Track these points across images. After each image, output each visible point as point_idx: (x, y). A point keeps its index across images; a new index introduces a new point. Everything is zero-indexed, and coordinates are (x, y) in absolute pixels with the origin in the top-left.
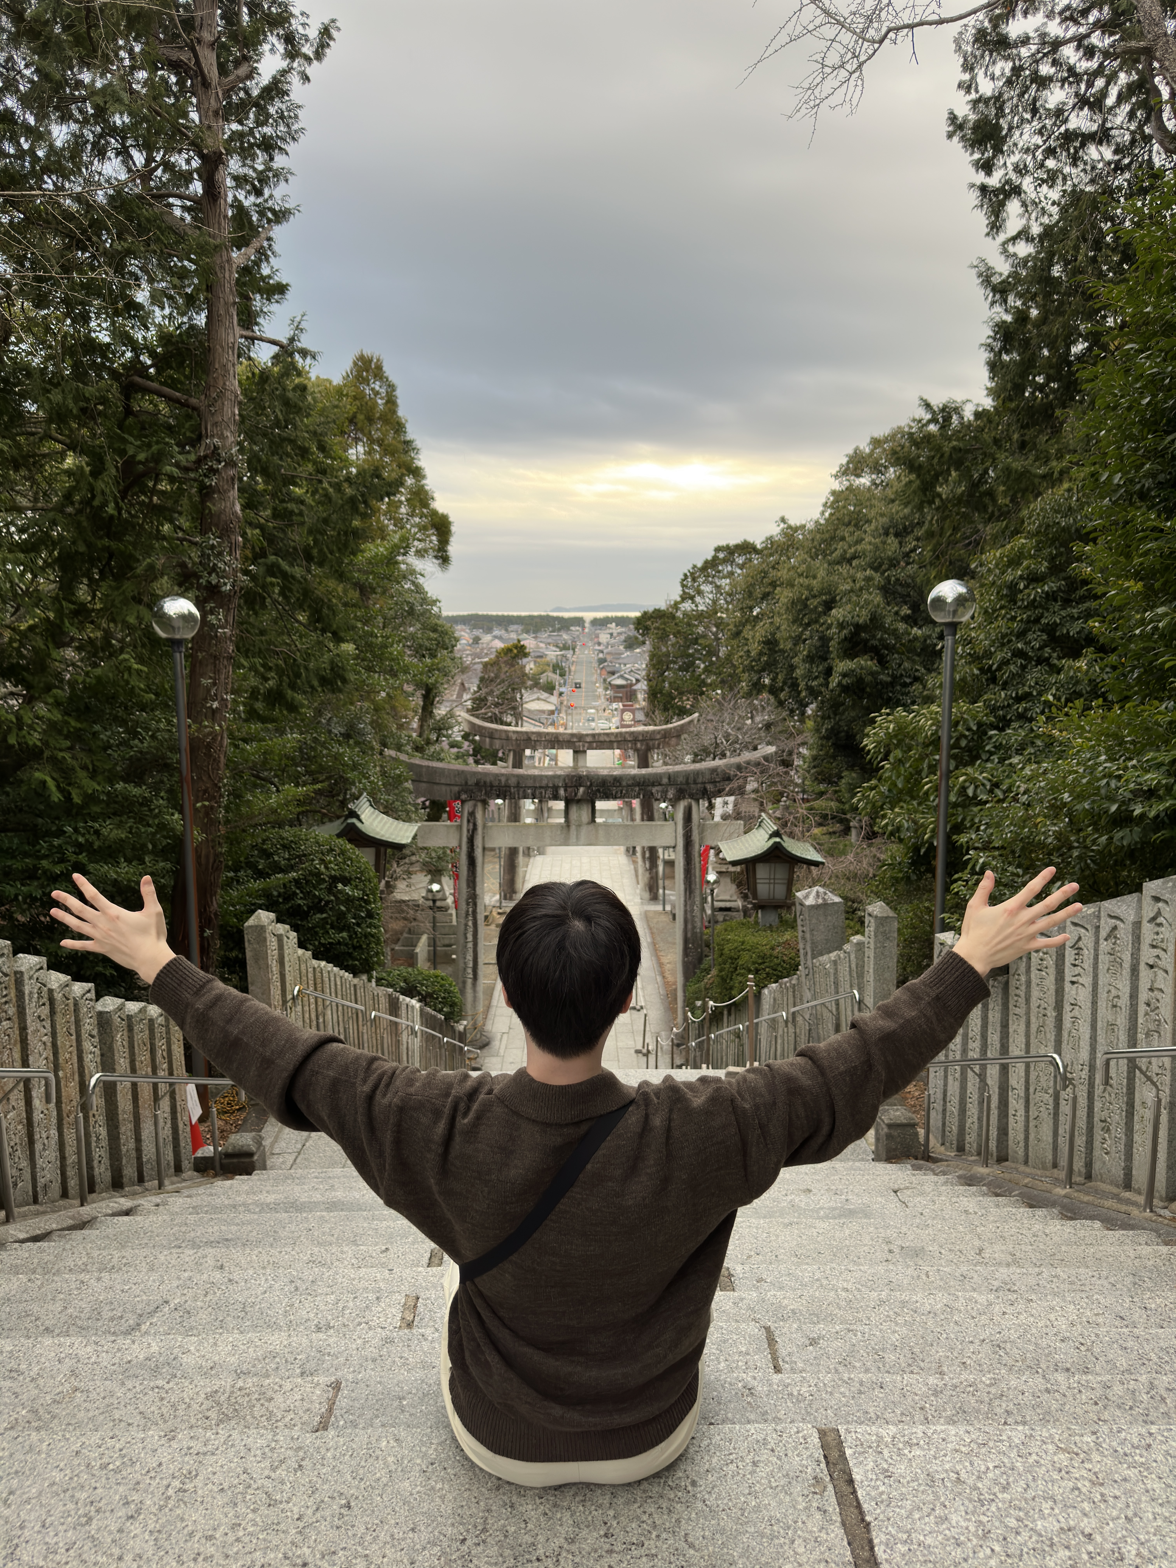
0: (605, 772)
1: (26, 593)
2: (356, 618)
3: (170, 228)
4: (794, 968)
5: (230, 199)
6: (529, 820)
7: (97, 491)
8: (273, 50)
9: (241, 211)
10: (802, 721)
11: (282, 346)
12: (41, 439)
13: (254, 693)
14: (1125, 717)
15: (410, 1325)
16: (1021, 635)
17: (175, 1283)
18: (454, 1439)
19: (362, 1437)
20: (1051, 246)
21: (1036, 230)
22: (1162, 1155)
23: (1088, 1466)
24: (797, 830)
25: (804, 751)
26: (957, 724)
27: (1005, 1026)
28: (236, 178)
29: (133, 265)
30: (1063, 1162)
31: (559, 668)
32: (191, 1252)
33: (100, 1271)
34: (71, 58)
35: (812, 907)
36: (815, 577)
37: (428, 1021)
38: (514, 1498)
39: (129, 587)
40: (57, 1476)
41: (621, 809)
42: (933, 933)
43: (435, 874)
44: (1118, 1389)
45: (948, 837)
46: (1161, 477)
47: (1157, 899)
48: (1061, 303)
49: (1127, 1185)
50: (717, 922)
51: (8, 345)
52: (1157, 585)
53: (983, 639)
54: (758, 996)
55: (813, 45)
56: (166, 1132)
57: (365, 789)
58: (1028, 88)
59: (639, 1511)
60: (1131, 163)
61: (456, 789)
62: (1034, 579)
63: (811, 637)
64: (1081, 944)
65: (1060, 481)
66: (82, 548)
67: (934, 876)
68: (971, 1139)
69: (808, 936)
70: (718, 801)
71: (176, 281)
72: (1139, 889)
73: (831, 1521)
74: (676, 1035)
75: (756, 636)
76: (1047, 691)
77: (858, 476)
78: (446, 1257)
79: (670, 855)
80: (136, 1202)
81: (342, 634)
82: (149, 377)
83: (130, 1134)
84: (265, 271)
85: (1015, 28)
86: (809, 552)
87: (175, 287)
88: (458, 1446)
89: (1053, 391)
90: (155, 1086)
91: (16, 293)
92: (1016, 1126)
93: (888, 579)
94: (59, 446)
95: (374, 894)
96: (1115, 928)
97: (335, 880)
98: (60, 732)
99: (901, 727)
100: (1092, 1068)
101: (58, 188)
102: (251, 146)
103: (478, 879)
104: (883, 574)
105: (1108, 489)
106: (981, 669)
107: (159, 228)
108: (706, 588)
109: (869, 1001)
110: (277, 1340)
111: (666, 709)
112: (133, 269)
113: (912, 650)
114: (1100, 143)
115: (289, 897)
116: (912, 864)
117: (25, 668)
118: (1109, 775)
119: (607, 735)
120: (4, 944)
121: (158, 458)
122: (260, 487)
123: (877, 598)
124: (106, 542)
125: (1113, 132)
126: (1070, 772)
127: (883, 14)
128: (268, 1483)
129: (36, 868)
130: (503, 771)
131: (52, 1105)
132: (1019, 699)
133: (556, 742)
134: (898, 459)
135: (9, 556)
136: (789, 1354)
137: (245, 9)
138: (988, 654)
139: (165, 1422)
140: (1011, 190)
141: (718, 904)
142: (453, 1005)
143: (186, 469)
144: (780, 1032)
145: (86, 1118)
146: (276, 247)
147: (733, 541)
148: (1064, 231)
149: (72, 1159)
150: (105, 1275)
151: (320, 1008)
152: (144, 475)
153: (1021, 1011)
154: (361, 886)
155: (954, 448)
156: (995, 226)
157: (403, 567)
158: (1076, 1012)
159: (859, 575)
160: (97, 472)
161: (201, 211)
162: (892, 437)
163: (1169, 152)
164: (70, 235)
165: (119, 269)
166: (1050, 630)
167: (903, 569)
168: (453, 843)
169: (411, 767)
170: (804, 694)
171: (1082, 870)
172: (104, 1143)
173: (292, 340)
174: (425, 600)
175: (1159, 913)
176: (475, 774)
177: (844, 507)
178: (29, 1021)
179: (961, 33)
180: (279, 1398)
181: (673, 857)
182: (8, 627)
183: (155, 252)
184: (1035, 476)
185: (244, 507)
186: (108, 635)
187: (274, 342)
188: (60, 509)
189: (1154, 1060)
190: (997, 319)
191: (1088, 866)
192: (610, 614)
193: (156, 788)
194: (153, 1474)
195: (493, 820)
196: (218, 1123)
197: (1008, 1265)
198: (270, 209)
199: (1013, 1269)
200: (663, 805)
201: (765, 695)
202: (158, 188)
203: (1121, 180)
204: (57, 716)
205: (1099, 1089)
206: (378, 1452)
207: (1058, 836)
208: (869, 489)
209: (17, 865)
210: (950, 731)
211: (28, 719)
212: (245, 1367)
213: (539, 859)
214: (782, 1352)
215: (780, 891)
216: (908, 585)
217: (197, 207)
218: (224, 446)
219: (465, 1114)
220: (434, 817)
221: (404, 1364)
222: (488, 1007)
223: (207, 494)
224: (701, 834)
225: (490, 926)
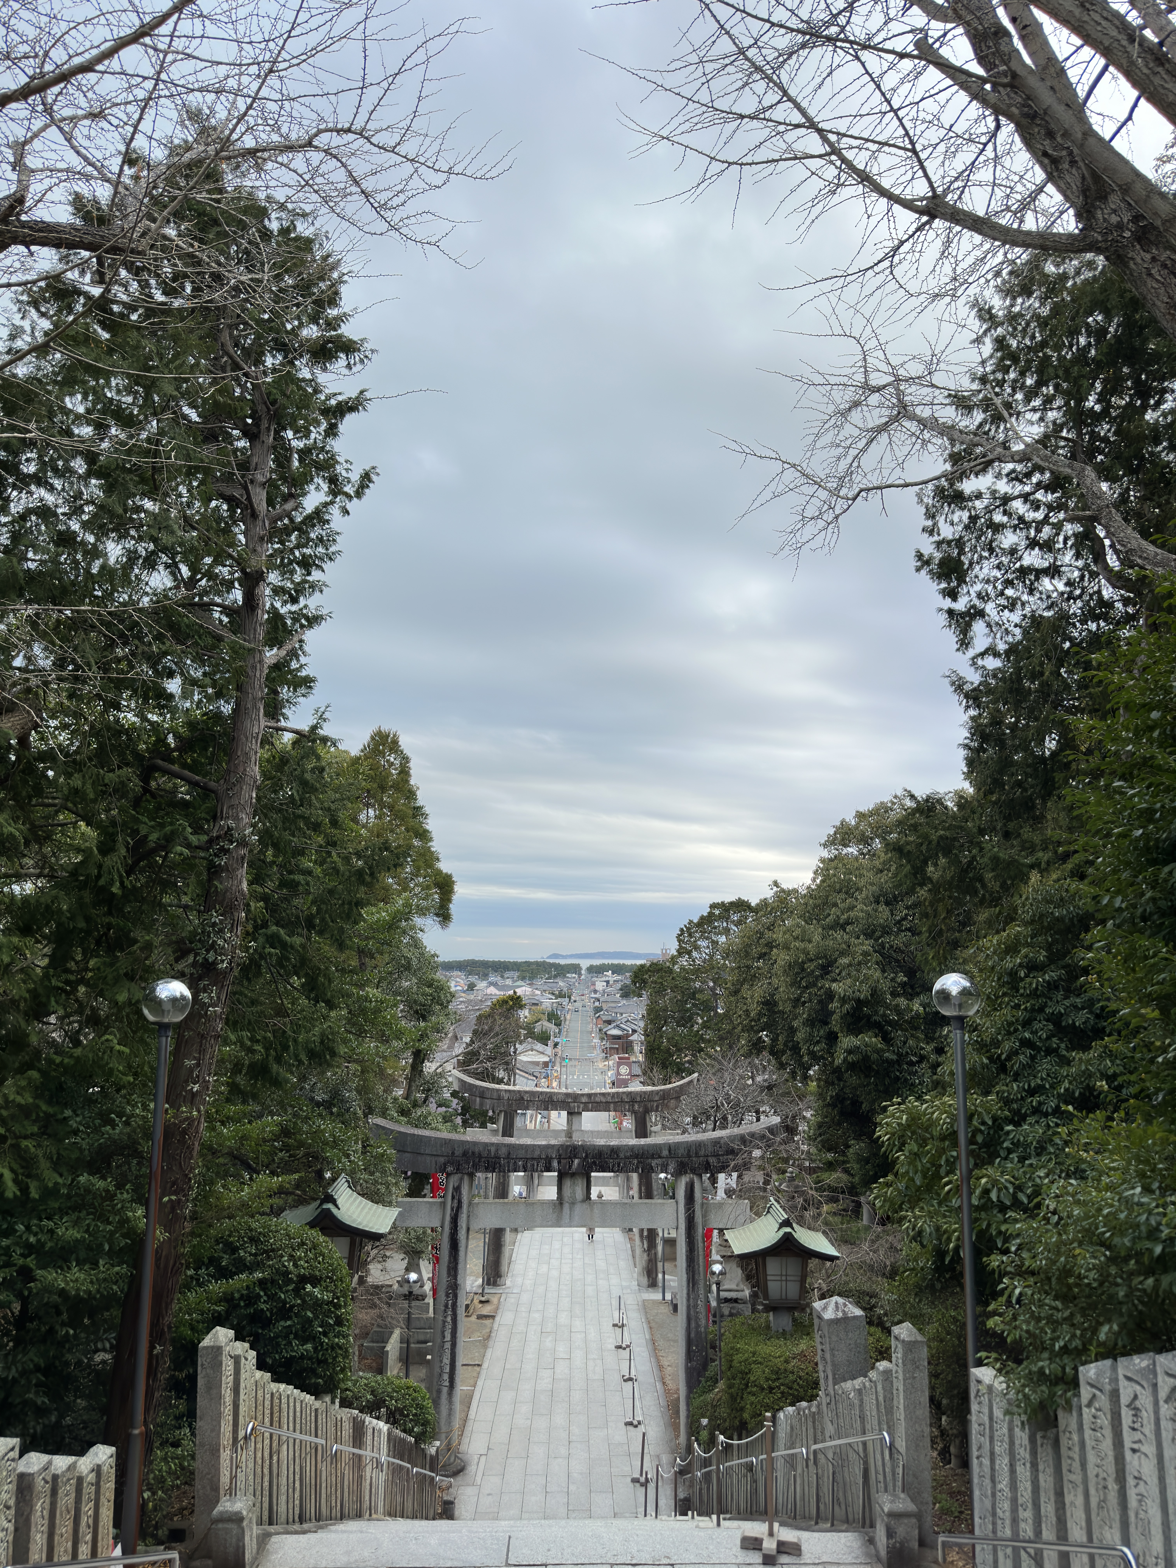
0: (601, 1140)
2: (352, 984)
3: (207, 628)
4: (812, 1390)
5: (268, 605)
7: (105, 870)
8: (318, 489)
9: (276, 616)
10: (805, 1083)
11: (303, 735)
12: (57, 811)
16: (1027, 1024)
20: (1017, 661)
21: (1002, 647)
25: (808, 1114)
26: (972, 1117)
27: (1059, 1494)
28: (274, 588)
31: (554, 1017)
35: (831, 1321)
36: (810, 942)
37: (396, 1448)
43: (414, 1260)
45: (976, 1255)
50: (722, 1317)
53: (988, 1026)
54: (773, 1421)
57: (344, 1170)
58: (984, 532)
60: (1082, 594)
61: (442, 1160)
62: (1033, 967)
63: (810, 1001)
64: (1137, 1403)
69: (828, 1356)
70: (721, 1177)
74: (680, 1466)
75: (755, 994)
76: (1059, 1083)
79: (670, 1234)
81: (335, 1001)
82: (171, 760)
84: (294, 665)
85: (969, 486)
86: (803, 916)
89: (1032, 787)
94: (73, 817)
95: (345, 1296)
97: (303, 1279)
99: (914, 1118)
102: (291, 562)
103: (460, 1263)
106: (990, 1058)
108: (703, 943)
109: (901, 1445)
111: (664, 1066)
112: (168, 663)
113: (915, 1027)
114: (1052, 577)
116: (936, 1271)
119: (603, 1093)
121: (170, 839)
122: (269, 859)
123: (877, 973)
125: (1063, 569)
127: (855, 477)
130: (493, 1138)
132: (1032, 1092)
133: (549, 1102)
137: (296, 457)
138: (996, 1043)
140: (976, 614)
141: (723, 1294)
142: (426, 1423)
143: (198, 849)
144: (799, 1470)
146: (306, 648)
147: (729, 898)
148: (1027, 649)
151: (275, 1444)
152: (154, 851)
153: (1077, 1478)
154: (332, 1287)
155: (941, 836)
156: (964, 643)
158: (1142, 1488)
160: (106, 850)
163: (1116, 586)
166: (1056, 1020)
168: (436, 1223)
169: (397, 1136)
170: (806, 1058)
173: (314, 728)
176: (463, 1141)
181: (673, 1235)
183: (191, 654)
184: (1023, 865)
185: (251, 883)
187: (295, 731)
190: (973, 722)
192: (606, 962)
193: (122, 1180)
195: (479, 1196)
198: (304, 616)
200: (662, 1176)
201: (766, 1055)
203: (1076, 607)
208: (857, 858)
210: (965, 1125)
215: (793, 1291)
217: (236, 613)
218: (238, 827)
220: (416, 1192)
222: (465, 1420)
223: (216, 872)
224: (705, 1216)
225: (473, 1318)
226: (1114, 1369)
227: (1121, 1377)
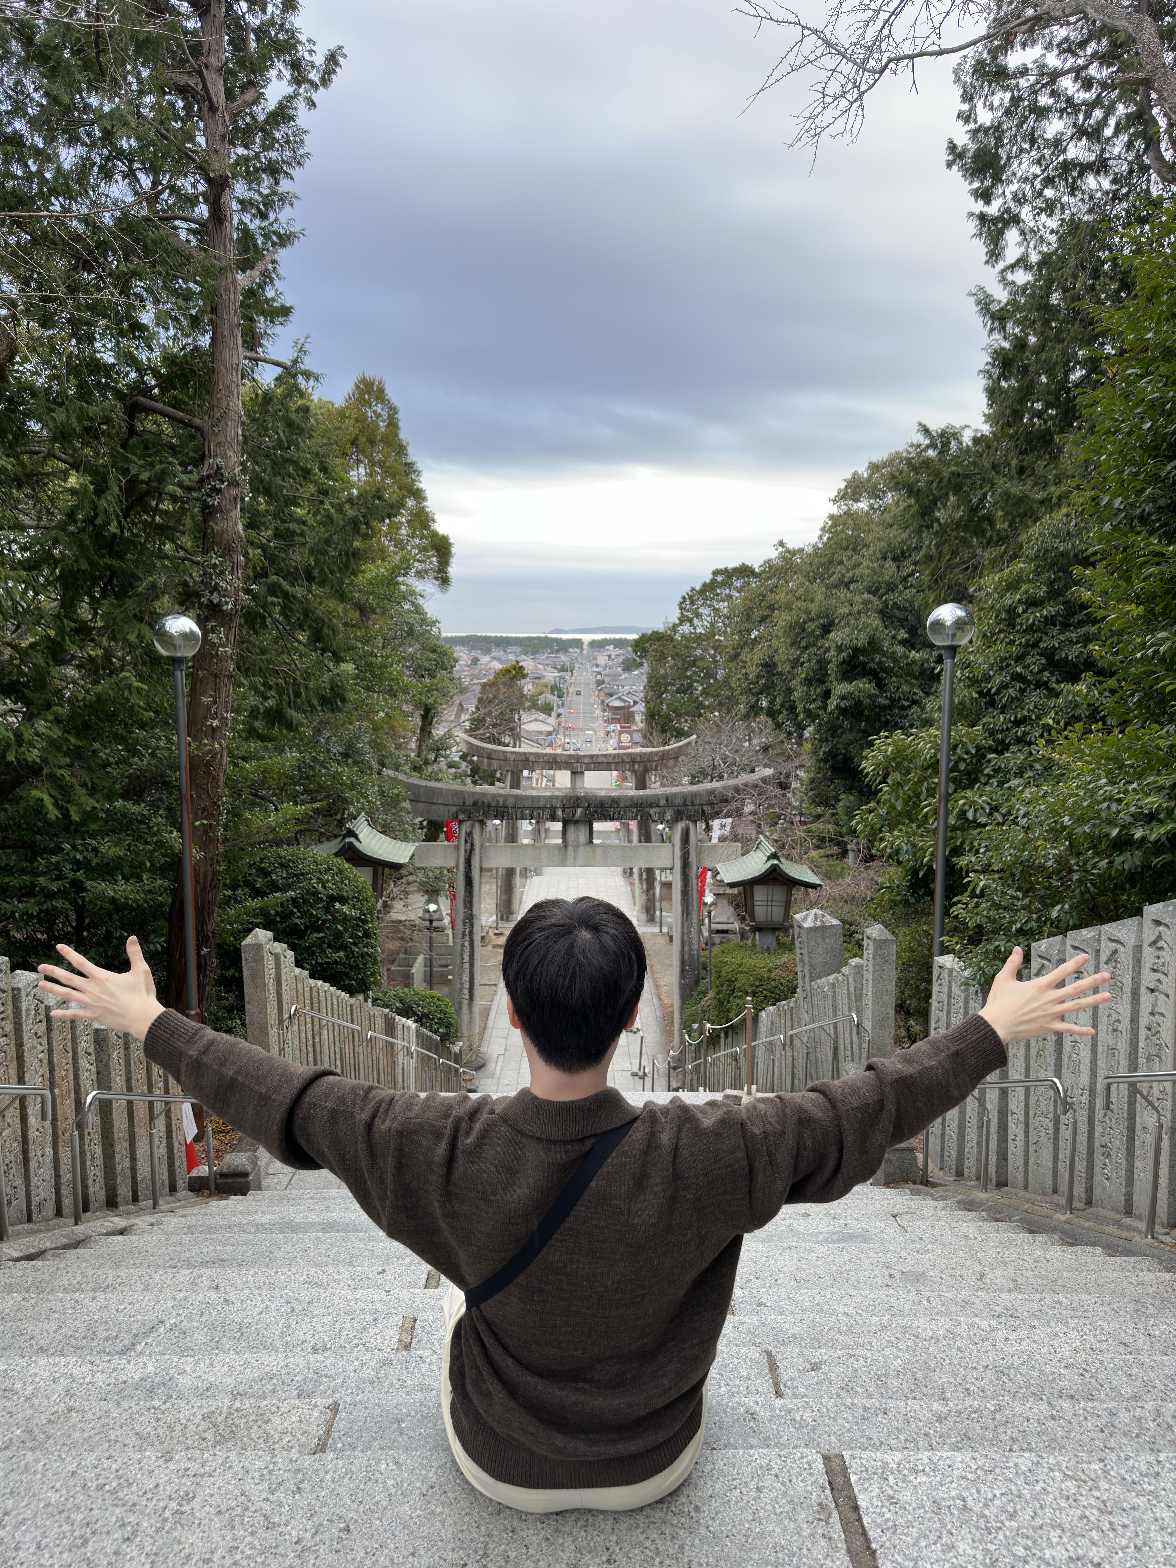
0: (603, 793)
1: (27, 611)
2: (356, 638)
3: (176, 250)
4: (794, 991)
5: (235, 222)
6: (526, 841)
7: (100, 509)
8: (279, 76)
9: (246, 234)
10: (800, 744)
11: (285, 368)
12: (45, 458)
13: (254, 713)
14: (1124, 740)
15: (407, 1347)
16: (1020, 659)
17: (170, 1303)
18: (454, 1462)
19: (361, 1460)
20: (1049, 274)
21: (1034, 258)
22: (1163, 1181)
23: (1097, 1494)
24: (795, 853)
25: (801, 773)
26: (956, 747)
28: (241, 202)
29: (138, 286)
30: (1064, 1187)
31: (557, 690)
32: (187, 1272)
33: (95, 1290)
34: (79, 82)
35: (810, 929)
36: (812, 601)
37: (424, 1042)
38: (515, 1523)
39: (131, 605)
40: (54, 1497)
41: (618, 830)
42: (931, 956)
43: (432, 894)
44: (1124, 1416)
45: (947, 860)
46: (1162, 502)
47: (1158, 923)
48: (1060, 331)
49: (1128, 1211)
50: (713, 944)
51: (13, 364)
52: (1158, 609)
53: (982, 662)
54: (756, 1019)
55: (813, 75)
56: (161, 1151)
57: (363, 809)
58: (1026, 118)
59: (642, 1537)
60: (1129, 192)
61: (454, 809)
62: (1032, 603)
63: (809, 660)
65: (1059, 505)
66: (85, 566)
67: (933, 900)
68: (970, 1164)
69: (806, 958)
70: (716, 823)
71: (181, 302)
72: (1139, 912)
73: (836, 1549)
74: (673, 1057)
75: (754, 659)
76: (1046, 714)
77: (857, 501)
78: (443, 1278)
79: (667, 877)
80: (131, 1222)
81: (342, 654)
82: (152, 398)
83: (126, 1153)
84: (270, 293)
85: (1014, 59)
86: (807, 576)
87: (180, 308)
88: (458, 1470)
89: (1052, 417)
90: (151, 1104)
91: (22, 312)
92: (1015, 1150)
93: (886, 603)
94: (63, 466)
95: (371, 913)
96: (1115, 952)
97: (332, 899)
98: (59, 749)
99: (899, 750)
100: (1092, 1092)
101: (65, 210)
102: (257, 170)
103: (475, 900)
104: (880, 597)
105: (1111, 513)
106: (980, 693)
107: (165, 250)
108: (705, 611)
109: (868, 1024)
110: (273, 1361)
111: (663, 731)
112: (137, 290)
113: (910, 674)
114: (1098, 173)
115: (286, 915)
116: (910, 887)
117: (26, 686)
118: (1111, 799)
119: (605, 756)
120: (1, 961)
121: (161, 478)
122: (263, 507)
123: (876, 622)
124: (107, 560)
125: (1110, 162)
126: (1071, 796)
127: (884, 46)
128: (266, 1506)
129: (33, 885)
130: (501, 791)
131: (48, 1123)
132: (1017, 723)
133: (554, 763)
134: (897, 483)
135: (12, 574)
136: (791, 1379)
137: (252, 36)
138: (987, 678)
139: (161, 1443)
140: (1011, 219)
141: (715, 927)
142: (449, 1026)
143: (189, 489)
144: (778, 1055)
145: (81, 1137)
146: (280, 270)
147: (732, 565)
148: (1063, 259)
149: (66, 1177)
150: (100, 1295)
151: (316, 1028)
152: (148, 493)
154: (359, 905)
155: (953, 473)
156: (994, 255)
157: (403, 588)
159: (857, 599)
160: (100, 491)
161: (207, 233)
162: (890, 462)
163: (1167, 181)
164: (76, 256)
165: (125, 290)
166: (1049, 654)
167: (901, 593)
168: (451, 864)
169: (409, 787)
170: (801, 716)
171: (1082, 894)
172: (99, 1161)
173: (295, 362)
174: (424, 621)
175: (1160, 937)
176: (473, 794)
177: (842, 531)
178: (25, 1038)
179: (960, 64)
180: (276, 1420)
181: (670, 879)
182: (9, 644)
183: (160, 274)
184: (1034, 501)
185: (249, 526)
186: (108, 654)
187: (277, 364)
188: (62, 527)
189: (1155, 1085)
190: (996, 346)
191: (1088, 890)
192: (608, 636)
193: (154, 806)
194: (149, 1496)
195: (490, 840)
196: (213, 1143)
197: (1009, 1291)
198: (274, 232)
199: (1014, 1295)
200: (660, 827)
201: (763, 717)
202: (164, 211)
203: (1120, 209)
204: (57, 733)
205: (1099, 1115)
206: (378, 1475)
207: (1059, 859)
208: (867, 513)
209: (15, 882)
210: (948, 755)
211: (28, 734)
212: (241, 1389)
213: (536, 879)
214: (784, 1377)
215: (777, 914)
216: (906, 609)
217: (202, 230)
218: (227, 466)
219: (467, 1134)
220: (431, 837)
221: (402, 1387)
222: (484, 1028)
223: (210, 513)
224: (699, 854)
225: (489, 948)
226: (1063, 943)
227: (1068, 947)
